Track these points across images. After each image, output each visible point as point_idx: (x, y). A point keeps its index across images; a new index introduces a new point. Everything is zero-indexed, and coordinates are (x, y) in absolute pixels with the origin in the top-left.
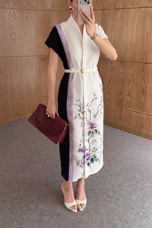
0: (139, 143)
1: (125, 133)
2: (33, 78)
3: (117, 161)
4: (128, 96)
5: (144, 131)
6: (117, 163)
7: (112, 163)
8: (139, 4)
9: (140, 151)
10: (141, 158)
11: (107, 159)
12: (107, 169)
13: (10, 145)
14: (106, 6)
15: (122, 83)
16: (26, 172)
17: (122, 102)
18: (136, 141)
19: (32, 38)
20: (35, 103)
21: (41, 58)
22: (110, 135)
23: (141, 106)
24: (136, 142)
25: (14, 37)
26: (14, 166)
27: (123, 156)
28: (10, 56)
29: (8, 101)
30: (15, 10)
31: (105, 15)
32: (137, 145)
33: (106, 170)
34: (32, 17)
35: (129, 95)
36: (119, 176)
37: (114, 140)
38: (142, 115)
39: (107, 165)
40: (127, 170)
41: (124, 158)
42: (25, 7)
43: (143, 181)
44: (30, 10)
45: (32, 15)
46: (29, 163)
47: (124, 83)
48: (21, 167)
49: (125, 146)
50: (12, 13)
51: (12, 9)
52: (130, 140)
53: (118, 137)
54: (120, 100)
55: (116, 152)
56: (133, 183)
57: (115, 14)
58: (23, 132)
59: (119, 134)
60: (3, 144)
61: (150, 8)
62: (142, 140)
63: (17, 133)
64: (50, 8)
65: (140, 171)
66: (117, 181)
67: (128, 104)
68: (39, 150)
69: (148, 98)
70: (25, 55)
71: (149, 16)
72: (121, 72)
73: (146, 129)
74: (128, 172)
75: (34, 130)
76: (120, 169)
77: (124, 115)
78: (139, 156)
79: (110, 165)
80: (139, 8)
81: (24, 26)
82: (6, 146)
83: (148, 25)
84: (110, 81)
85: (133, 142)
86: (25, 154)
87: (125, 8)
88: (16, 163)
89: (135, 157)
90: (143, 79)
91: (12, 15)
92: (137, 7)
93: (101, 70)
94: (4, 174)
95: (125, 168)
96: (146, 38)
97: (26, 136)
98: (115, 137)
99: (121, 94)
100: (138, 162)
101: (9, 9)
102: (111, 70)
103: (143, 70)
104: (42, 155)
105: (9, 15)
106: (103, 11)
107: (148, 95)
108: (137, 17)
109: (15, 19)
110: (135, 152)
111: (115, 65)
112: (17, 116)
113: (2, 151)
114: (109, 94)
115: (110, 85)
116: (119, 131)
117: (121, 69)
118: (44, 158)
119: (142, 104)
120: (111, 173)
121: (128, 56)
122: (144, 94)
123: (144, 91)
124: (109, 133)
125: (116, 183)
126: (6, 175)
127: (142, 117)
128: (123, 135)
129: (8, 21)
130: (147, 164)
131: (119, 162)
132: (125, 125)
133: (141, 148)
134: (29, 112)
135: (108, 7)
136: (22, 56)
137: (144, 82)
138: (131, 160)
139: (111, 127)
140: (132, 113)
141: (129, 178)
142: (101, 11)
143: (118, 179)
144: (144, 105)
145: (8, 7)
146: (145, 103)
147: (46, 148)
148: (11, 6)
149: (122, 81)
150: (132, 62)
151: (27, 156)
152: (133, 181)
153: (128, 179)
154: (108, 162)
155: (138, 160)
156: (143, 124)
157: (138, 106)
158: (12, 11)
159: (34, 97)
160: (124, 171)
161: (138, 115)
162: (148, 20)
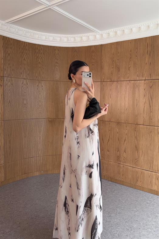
0: (135, 195)
1: (123, 186)
2: (41, 139)
3: (117, 212)
4: (125, 153)
5: (139, 184)
6: (116, 214)
7: (112, 215)
8: (129, 77)
9: (136, 202)
10: (137, 208)
11: (108, 211)
12: (108, 220)
13: (17, 203)
14: (104, 79)
15: (119, 141)
16: (31, 228)
17: (119, 158)
18: (132, 193)
19: (41, 104)
20: (41, 161)
21: (49, 120)
22: (110, 189)
23: (136, 161)
24: (132, 195)
25: (25, 102)
26: (20, 223)
27: (122, 207)
28: (20, 119)
29: (16, 160)
30: (28, 80)
31: (103, 86)
32: (134, 197)
33: (106, 222)
34: (42, 86)
35: (125, 151)
36: (118, 227)
37: (114, 194)
38: (137, 169)
39: (108, 217)
40: (126, 221)
41: (122, 209)
42: (37, 78)
43: (139, 230)
44: (41, 80)
45: (43, 85)
46: (35, 218)
47: (121, 141)
48: (27, 223)
49: (123, 198)
50: (25, 83)
51: (24, 79)
52: (127, 192)
53: (117, 191)
54: (118, 156)
55: (116, 204)
56: (131, 232)
57: (111, 85)
58: (30, 189)
59: (118, 188)
60: (10, 202)
61: (138, 81)
62: (137, 193)
63: (24, 191)
64: (58, 79)
65: (137, 220)
66: (117, 231)
67: (124, 160)
68: (44, 206)
69: (141, 154)
70: (34, 118)
71: (137, 87)
72: (118, 131)
73: (141, 182)
74: (126, 222)
75: (40, 187)
76: (120, 220)
77: (121, 170)
78: (136, 207)
79: (110, 216)
80: (129, 81)
81: (35, 93)
82: (13, 203)
83: (137, 94)
84: (109, 140)
85: (131, 195)
86: (31, 210)
87: (119, 80)
88: (22, 220)
89: (132, 208)
90: (136, 137)
91: (25, 84)
92: (128, 80)
93: (101, 130)
94: (10, 231)
95: (123, 219)
96: (136, 104)
97: (32, 193)
98: (114, 190)
99: (118, 151)
100: (135, 213)
101: (22, 79)
102: (110, 130)
103: (135, 130)
104: (47, 211)
105: (22, 84)
106: (102, 82)
107: (141, 151)
108: (128, 87)
109: (28, 87)
110: (132, 203)
111: (113, 126)
112: (24, 175)
113: (9, 209)
114: (109, 151)
115: (109, 143)
116: (118, 185)
117: (118, 129)
118: (49, 213)
119: (136, 159)
120: (111, 225)
121: (123, 119)
122: (137, 150)
123: (137, 148)
124: (109, 187)
125: (116, 233)
126: (11, 232)
127: (137, 172)
128: (121, 188)
129: (21, 88)
130: (143, 214)
131: (118, 213)
132: (123, 179)
133: (137, 199)
134: (35, 171)
135: (106, 80)
136: (32, 119)
137: (137, 140)
138: (129, 211)
139: (110, 182)
140: (128, 168)
141: (127, 227)
142: (100, 83)
143: (117, 230)
144: (137, 161)
145: (21, 78)
146: (139, 158)
147: (51, 204)
148: (24, 77)
149: (119, 140)
150: (126, 123)
151: (33, 213)
152: (131, 230)
153: (126, 229)
154: (109, 214)
155: (135, 211)
156: (138, 177)
157: (133, 161)
158: (25, 81)
159: (41, 156)
160: (123, 222)
161: (134, 169)
162: (137, 90)
